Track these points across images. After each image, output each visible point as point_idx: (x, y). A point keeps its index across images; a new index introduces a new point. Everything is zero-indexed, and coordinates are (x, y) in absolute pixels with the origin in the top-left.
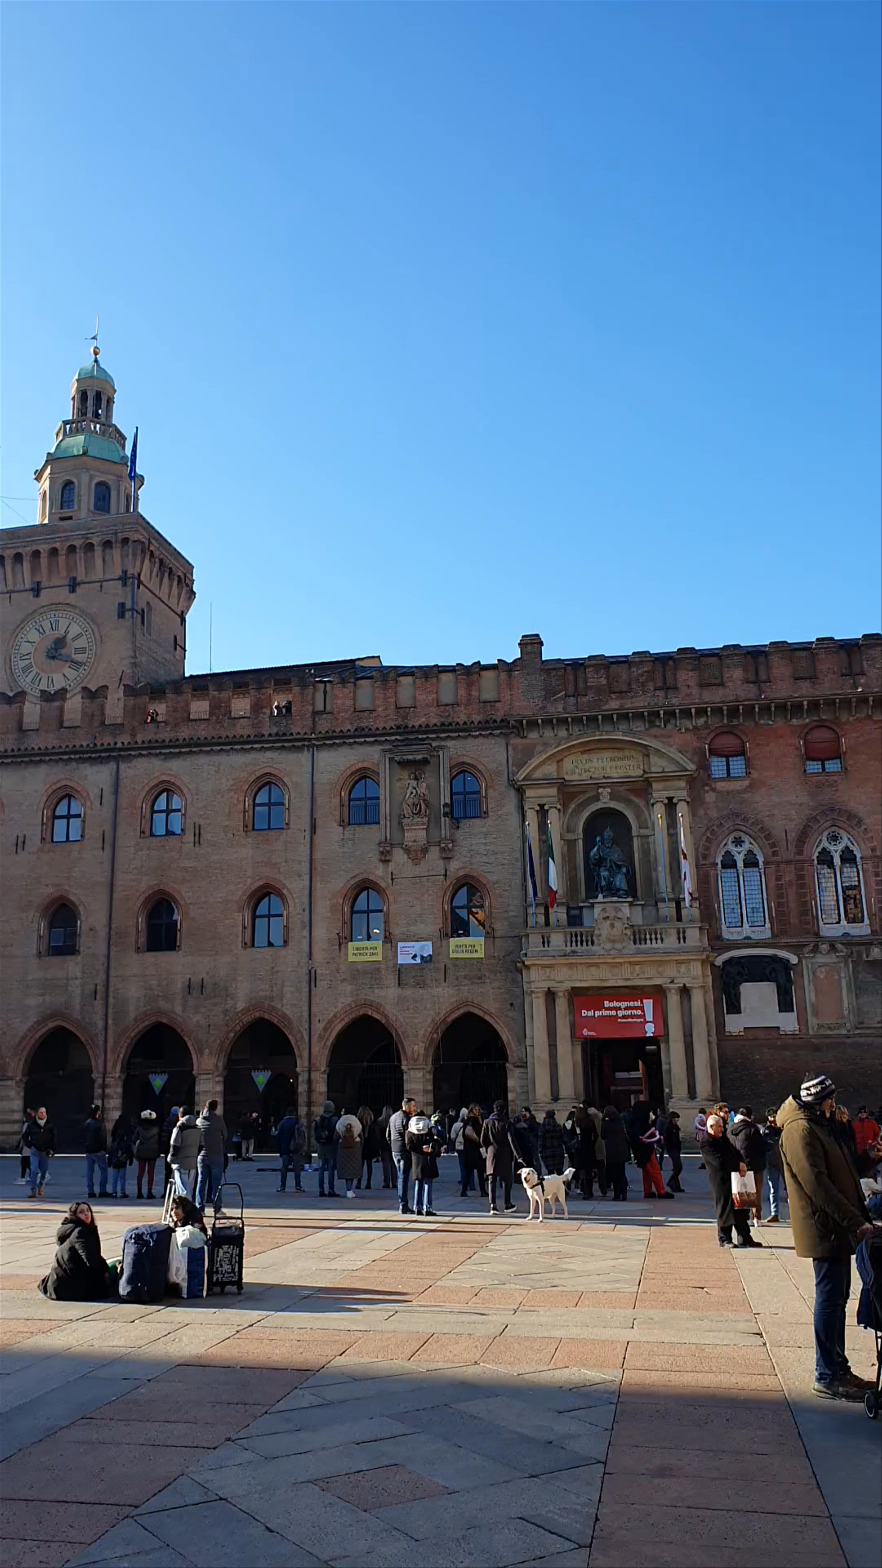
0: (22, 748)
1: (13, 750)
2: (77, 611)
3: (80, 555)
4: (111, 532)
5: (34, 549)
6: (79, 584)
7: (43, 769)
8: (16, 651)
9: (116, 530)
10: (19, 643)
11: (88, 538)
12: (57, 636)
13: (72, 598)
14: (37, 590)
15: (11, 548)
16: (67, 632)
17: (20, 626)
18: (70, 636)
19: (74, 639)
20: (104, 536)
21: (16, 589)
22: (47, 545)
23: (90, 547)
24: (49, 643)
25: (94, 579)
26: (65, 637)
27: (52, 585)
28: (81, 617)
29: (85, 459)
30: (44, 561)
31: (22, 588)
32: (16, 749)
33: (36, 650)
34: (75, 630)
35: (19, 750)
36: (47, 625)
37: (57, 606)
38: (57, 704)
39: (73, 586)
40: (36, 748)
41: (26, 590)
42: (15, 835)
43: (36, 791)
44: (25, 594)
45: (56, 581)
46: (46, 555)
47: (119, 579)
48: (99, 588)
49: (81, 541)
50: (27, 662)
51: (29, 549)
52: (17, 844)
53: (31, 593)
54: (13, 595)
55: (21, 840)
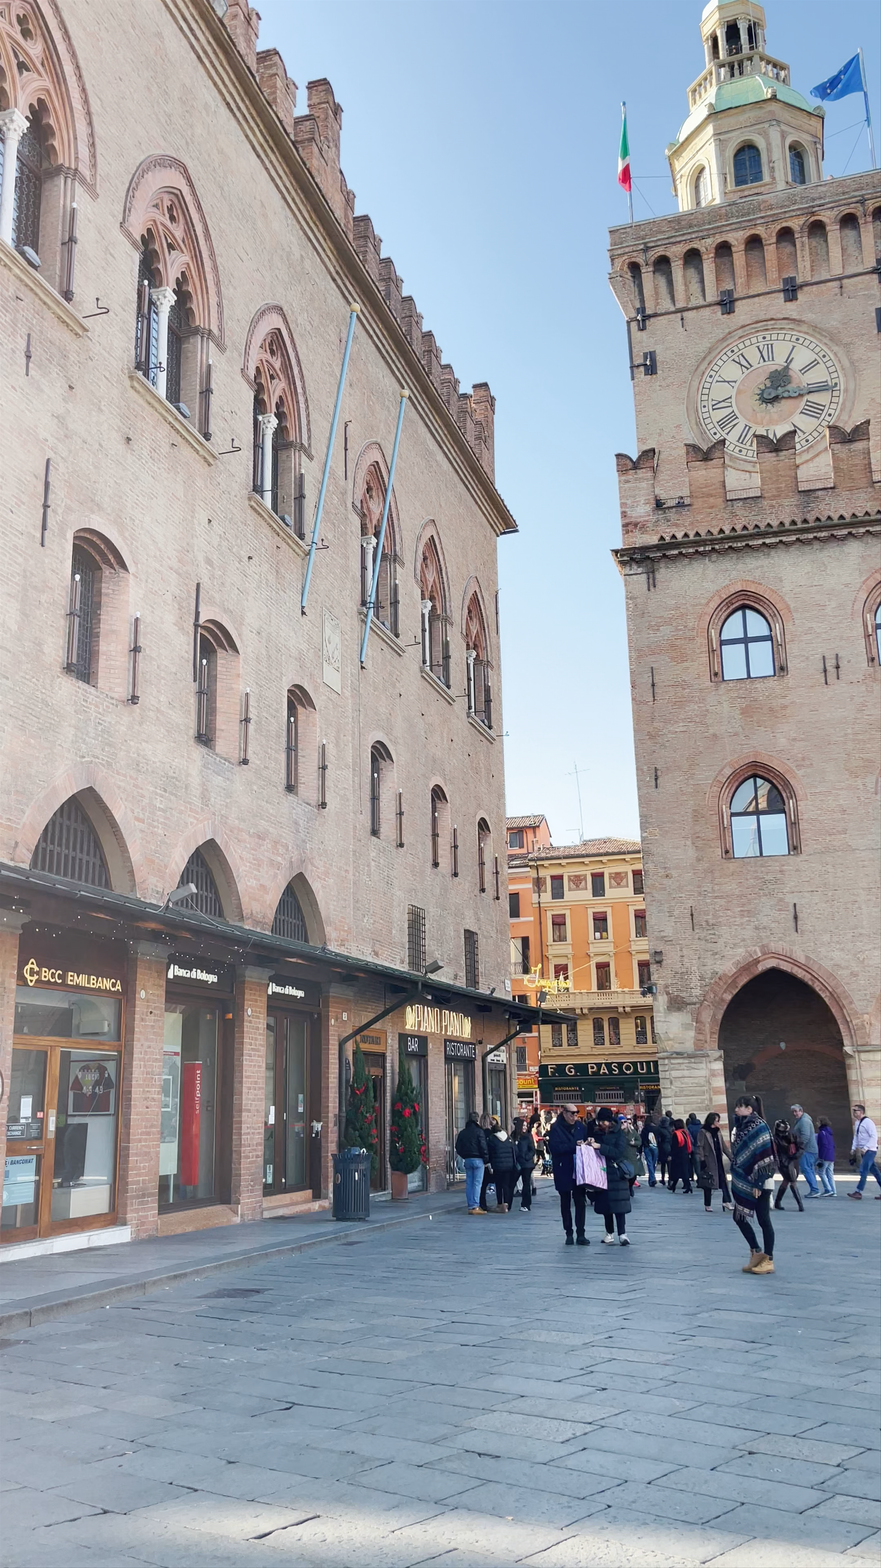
0: (811, 517)
1: (794, 523)
2: (804, 328)
3: (802, 240)
4: (854, 200)
5: (720, 240)
6: (801, 287)
7: (854, 548)
8: (705, 397)
9: (862, 196)
10: (707, 385)
11: (813, 214)
12: (773, 368)
13: (791, 309)
14: (727, 304)
15: (680, 242)
16: (789, 361)
17: (708, 357)
18: (795, 366)
19: (805, 370)
20: (842, 208)
21: (690, 306)
22: (741, 233)
23: (817, 228)
24: (760, 380)
25: (825, 276)
26: (787, 368)
27: (752, 292)
28: (812, 335)
29: (774, 106)
30: (739, 257)
31: (701, 302)
32: (799, 521)
33: (739, 392)
34: (802, 358)
35: (805, 521)
36: (753, 355)
37: (766, 324)
38: (859, 446)
39: (791, 290)
40: (835, 517)
41: (709, 305)
42: (820, 656)
43: (846, 585)
44: (706, 312)
45: (758, 287)
46: (743, 247)
47: (872, 272)
48: (837, 290)
49: (802, 220)
50: (728, 411)
51: (709, 241)
52: (825, 671)
53: (718, 308)
54: (685, 314)
55: (831, 664)
